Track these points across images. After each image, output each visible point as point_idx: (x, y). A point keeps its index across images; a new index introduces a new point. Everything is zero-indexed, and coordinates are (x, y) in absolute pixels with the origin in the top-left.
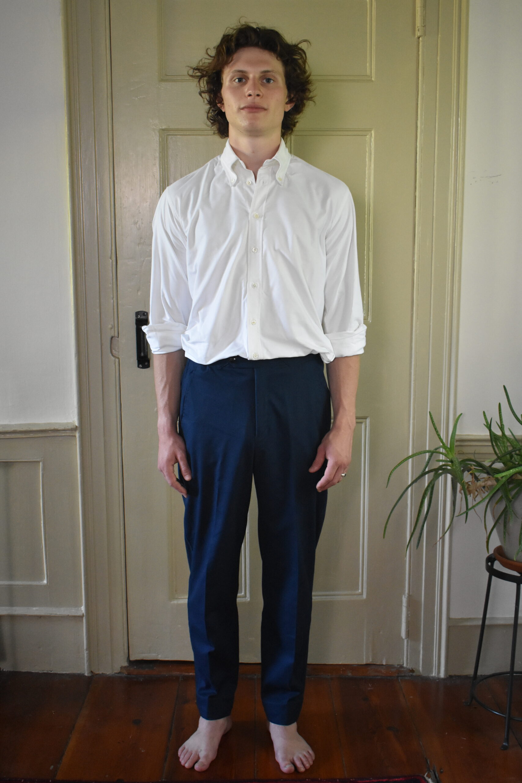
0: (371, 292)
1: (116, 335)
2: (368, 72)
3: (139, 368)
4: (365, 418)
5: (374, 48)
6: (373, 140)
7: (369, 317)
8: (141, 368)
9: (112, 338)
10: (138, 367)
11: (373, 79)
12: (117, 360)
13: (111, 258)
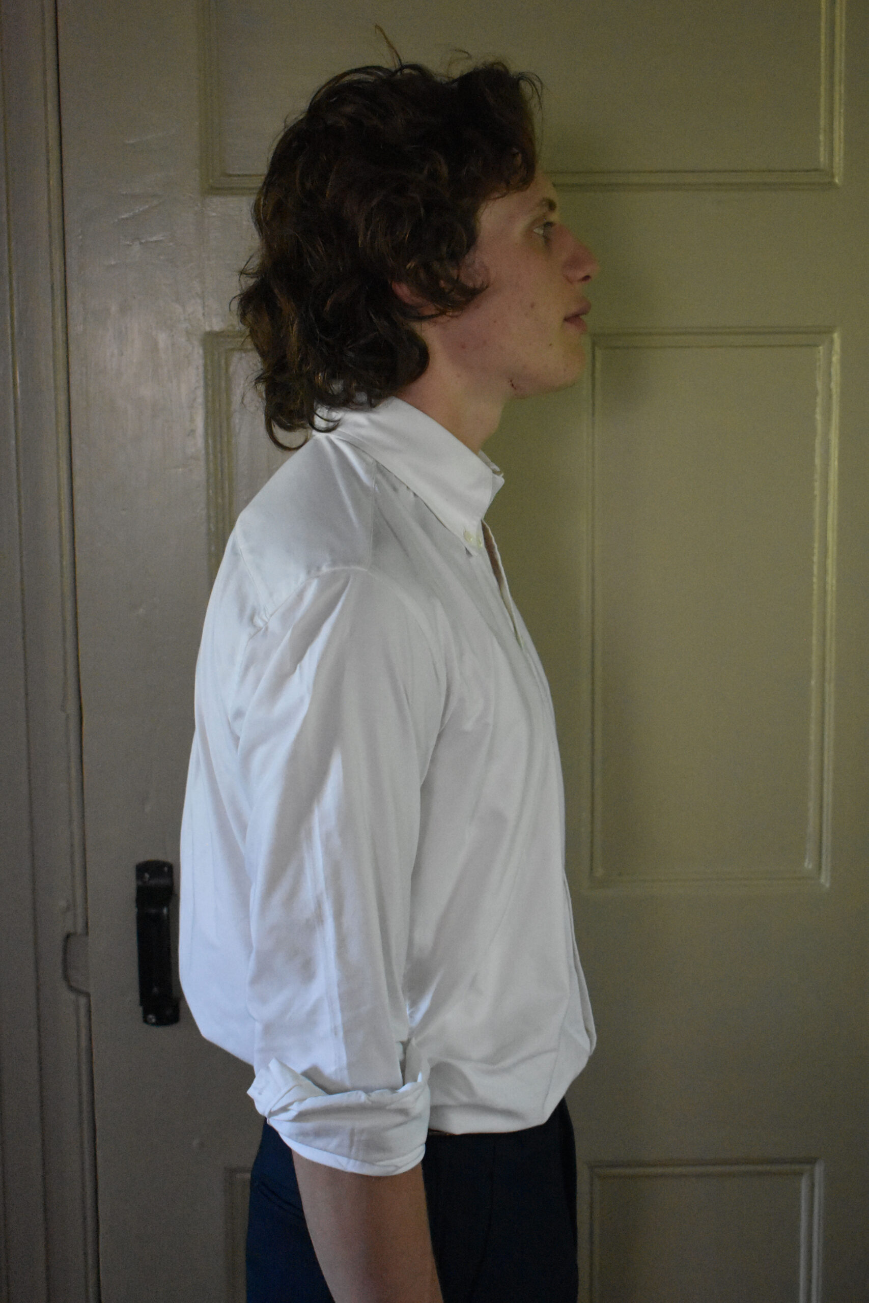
0: (828, 799)
1: (80, 929)
2: (822, 159)
3: (145, 1026)
4: (812, 1161)
5: (840, 89)
6: (835, 359)
7: (824, 873)
8: (153, 1024)
9: (68, 937)
10: (146, 1021)
11: (837, 181)
12: (83, 1001)
13: (63, 708)
